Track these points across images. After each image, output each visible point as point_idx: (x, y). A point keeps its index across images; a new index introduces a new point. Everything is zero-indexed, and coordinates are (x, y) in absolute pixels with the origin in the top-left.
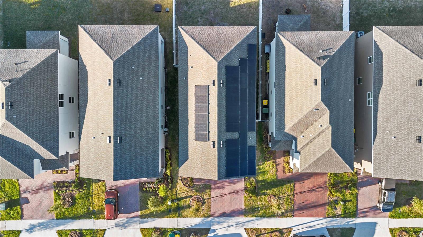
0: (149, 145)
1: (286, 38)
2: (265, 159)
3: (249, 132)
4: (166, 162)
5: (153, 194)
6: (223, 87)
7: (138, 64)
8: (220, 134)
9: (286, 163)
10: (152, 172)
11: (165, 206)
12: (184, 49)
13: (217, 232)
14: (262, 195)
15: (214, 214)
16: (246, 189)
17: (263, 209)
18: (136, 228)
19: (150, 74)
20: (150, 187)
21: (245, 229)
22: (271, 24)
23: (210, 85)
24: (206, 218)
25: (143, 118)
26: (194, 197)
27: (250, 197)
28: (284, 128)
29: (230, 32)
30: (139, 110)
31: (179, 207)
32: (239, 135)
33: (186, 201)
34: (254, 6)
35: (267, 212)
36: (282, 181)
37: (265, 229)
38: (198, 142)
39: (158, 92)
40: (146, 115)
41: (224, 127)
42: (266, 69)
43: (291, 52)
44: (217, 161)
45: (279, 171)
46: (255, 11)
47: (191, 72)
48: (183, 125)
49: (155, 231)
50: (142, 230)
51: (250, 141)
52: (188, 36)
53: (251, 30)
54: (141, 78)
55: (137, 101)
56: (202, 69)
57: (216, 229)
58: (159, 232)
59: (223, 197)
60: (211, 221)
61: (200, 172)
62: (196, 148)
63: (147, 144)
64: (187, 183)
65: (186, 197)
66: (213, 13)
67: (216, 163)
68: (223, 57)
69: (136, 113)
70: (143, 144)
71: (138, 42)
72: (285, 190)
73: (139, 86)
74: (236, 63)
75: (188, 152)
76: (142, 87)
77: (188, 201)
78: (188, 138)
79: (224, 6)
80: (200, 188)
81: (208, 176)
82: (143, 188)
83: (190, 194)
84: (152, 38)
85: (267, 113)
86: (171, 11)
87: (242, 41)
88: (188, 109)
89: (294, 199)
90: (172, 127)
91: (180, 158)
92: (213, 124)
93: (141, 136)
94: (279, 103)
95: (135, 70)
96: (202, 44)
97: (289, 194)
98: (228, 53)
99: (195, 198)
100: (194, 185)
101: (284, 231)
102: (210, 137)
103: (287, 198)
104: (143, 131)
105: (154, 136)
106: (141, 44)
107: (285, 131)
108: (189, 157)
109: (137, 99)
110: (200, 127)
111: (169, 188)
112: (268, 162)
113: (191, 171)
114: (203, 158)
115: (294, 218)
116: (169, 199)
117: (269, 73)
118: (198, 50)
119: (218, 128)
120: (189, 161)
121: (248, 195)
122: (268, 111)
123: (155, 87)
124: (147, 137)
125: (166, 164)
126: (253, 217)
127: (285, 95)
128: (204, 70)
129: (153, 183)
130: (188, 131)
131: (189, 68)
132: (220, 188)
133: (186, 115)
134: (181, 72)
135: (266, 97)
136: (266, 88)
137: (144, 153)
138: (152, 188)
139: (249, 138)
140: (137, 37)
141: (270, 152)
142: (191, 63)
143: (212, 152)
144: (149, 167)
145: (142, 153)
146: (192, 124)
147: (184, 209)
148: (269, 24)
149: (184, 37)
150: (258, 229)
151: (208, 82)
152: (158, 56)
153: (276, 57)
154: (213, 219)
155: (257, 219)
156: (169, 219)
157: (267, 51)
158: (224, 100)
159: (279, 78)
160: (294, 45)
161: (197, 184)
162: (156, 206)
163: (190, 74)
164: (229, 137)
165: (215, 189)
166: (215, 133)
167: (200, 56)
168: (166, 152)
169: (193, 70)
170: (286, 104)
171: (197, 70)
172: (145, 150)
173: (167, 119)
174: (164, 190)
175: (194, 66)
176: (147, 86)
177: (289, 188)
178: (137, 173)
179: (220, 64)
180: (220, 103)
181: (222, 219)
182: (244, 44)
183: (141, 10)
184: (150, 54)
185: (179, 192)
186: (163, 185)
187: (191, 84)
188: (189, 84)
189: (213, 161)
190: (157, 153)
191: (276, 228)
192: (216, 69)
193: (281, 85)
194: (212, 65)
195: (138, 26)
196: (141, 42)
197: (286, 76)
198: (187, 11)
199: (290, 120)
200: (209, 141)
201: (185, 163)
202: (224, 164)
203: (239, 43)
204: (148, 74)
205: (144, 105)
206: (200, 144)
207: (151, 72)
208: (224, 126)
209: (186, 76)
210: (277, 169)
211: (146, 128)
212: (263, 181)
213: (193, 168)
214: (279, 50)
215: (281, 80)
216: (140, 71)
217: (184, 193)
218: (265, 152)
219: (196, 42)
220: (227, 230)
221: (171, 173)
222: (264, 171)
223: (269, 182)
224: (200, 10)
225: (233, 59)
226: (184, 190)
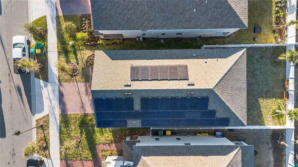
0: (126, 20)
1: (235, 156)
2: (114, 133)
3: (141, 121)
4: (110, 39)
5: (79, 28)
6: (186, 95)
7: (209, 7)
8: (139, 92)
9: (111, 153)
10: (99, 23)
11: (69, 39)
12: (224, 54)
13: (45, 89)
14: (80, 130)
15: (61, 86)
16: (86, 115)
17: (67, 131)
18: (46, 11)
19: (198, 20)
20: (86, 24)
21: (48, 115)
22: (243, 136)
23: (189, 81)
24: (58, 78)
25: (154, 13)
26: (78, 67)
27: (78, 120)
28: (145, 156)
29: (241, 100)
30: (162, 9)
31: (67, 53)
32: (138, 111)
33: (73, 59)
34: (259, 121)
35: (65, 136)
36: (95, 149)
37: (48, 133)
38: (130, 69)
39: (180, 29)
40: (157, 16)
41: (145, 95)
42: (200, 133)
43: (222, 162)
44: (111, 89)
45: (104, 146)
46: (254, 122)
47: (201, 61)
48: (147, 54)
49: (44, 29)
50: (44, 18)
51: (132, 122)
52: (237, 58)
53: (243, 121)
54: (195, 10)
55: (171, 6)
56: (204, 73)
57: (48, 87)
58: (43, 33)
59: (78, 93)
60: (55, 83)
61: (100, 72)
62: (123, 68)
63: (127, 17)
64: (90, 60)
65: (77, 59)
66: (253, 82)
67: (109, 88)
68: (218, 94)
69: (159, 5)
70: (127, 14)
71: (232, 7)
72: (86, 152)
73: (186, 9)
74: (211, 107)
75: (120, 60)
76: (185, 11)
77: (73, 61)
78: (133, 59)
79: (259, 92)
80: (86, 72)
81: (95, 80)
82: (85, 17)
83: (80, 62)
84: (236, 22)
85: (159, 135)
86: (255, 42)
87: (233, 113)
88: (164, 59)
89: (77, 160)
90: (144, 45)
91: (113, 52)
92: (149, 85)
93: (136, 11)
94: (170, 150)
95: (203, 5)
96: (230, 72)
97: (82, 156)
98: (221, 99)
99: (76, 67)
100: (89, 66)
101: (47, 151)
102: (135, 82)
103: (78, 154)
104: (140, 13)
105: (136, 25)
106: (230, 10)
107: (143, 157)
108: (115, 61)
109: (173, 6)
110: (145, 71)
111: (86, 42)
112: (111, 136)
113: (101, 63)
114: (114, 74)
115: (60, 160)
116: (75, 43)
117: (196, 135)
118: (224, 69)
119: (144, 90)
120: (110, 61)
121: (80, 117)
122: (160, 136)
123: (186, 25)
124: (134, 17)
125: (108, 40)
126: (60, 122)
127: (178, 155)
128: (204, 74)
129: (90, 27)
130: (141, 59)
131: (205, 59)
132: (86, 91)
133: (157, 57)
134: (200, 51)
135: (173, 133)
136: (182, 133)
137: (117, 15)
138: (85, 27)
139: (134, 120)
140: (236, 6)
141: (121, 137)
142: (210, 62)
143: (120, 84)
144: (104, 20)
145: (118, 13)
146: (148, 64)
147: (66, 58)
148: (243, 135)
149: (236, 54)
150: (49, 127)
151: (192, 79)
152: (216, 28)
153: (216, 146)
154: (57, 85)
155: (57, 126)
156: (56, 43)
157: (217, 133)
158: (174, 96)
159: (195, 149)
160: (229, 164)
161: (90, 69)
162: (66, 29)
163: (199, 60)
164: (136, 101)
165: (86, 86)
166: (140, 87)
167: (218, 70)
168: (120, 39)
169: (203, 64)
170: (169, 157)
171: (203, 68)
172: (121, 15)
173: (152, 39)
174: (83, 38)
175: (207, 65)
176: (187, 17)
177: (88, 155)
178: (97, 8)
179: (211, 91)
180: (170, 91)
181: (57, 93)
182: (230, 115)
183: (256, 13)
184: (219, 20)
185: (82, 52)
186: (87, 36)
187: (189, 62)
188: (189, 60)
189: (111, 85)
190: (118, 28)
191: (49, 144)
192: (206, 87)
193: (188, 152)
194: (209, 83)
195: (247, 8)
196: (232, 10)
197: (198, 156)
198: (255, 57)
199: (153, 161)
200: (131, 81)
201: (108, 57)
202: (107, 97)
203: (231, 109)
204: (198, 18)
205: (167, 14)
206: (128, 71)
207: (201, 21)
208: (147, 96)
209: (196, 57)
210: (105, 144)
211: (143, 17)
212: (94, 131)
213: (104, 65)
214: (224, 149)
215: (193, 151)
216: (202, 10)
217: (81, 57)
218: (121, 133)
219: (232, 67)
220: (47, 98)
221: (100, 44)
222: (103, 132)
223: (93, 136)
224: (255, 70)
225: (215, 104)
226: (84, 56)
